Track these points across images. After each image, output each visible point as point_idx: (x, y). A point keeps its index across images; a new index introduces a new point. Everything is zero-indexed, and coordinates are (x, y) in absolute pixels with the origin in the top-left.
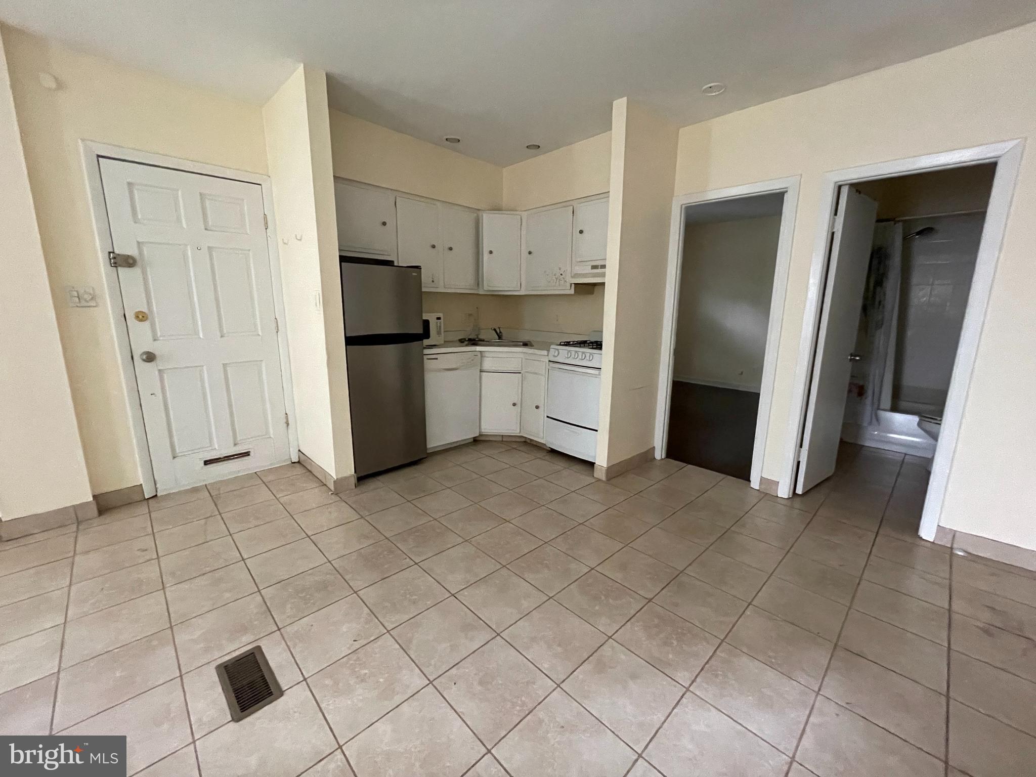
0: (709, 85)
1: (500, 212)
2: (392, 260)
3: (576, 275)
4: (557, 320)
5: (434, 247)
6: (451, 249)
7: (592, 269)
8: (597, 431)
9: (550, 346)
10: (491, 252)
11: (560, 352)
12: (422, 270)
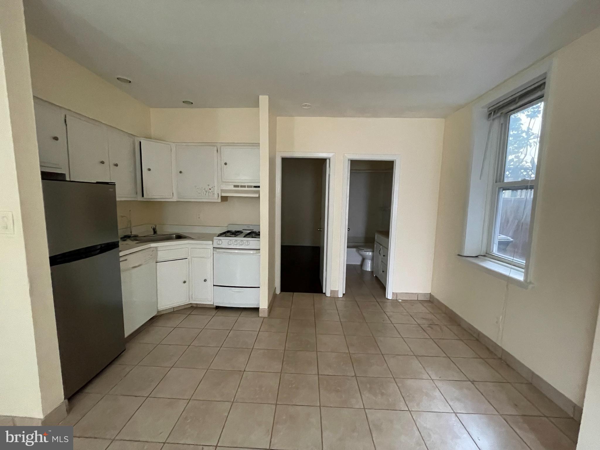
0: (306, 104)
1: (151, 140)
2: (64, 173)
3: (222, 191)
4: (199, 218)
5: (103, 162)
6: (116, 165)
7: (234, 187)
8: (259, 287)
9: (213, 238)
10: (149, 170)
11: (223, 242)
12: (116, 186)
